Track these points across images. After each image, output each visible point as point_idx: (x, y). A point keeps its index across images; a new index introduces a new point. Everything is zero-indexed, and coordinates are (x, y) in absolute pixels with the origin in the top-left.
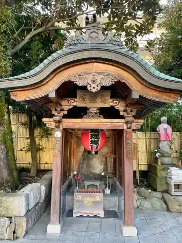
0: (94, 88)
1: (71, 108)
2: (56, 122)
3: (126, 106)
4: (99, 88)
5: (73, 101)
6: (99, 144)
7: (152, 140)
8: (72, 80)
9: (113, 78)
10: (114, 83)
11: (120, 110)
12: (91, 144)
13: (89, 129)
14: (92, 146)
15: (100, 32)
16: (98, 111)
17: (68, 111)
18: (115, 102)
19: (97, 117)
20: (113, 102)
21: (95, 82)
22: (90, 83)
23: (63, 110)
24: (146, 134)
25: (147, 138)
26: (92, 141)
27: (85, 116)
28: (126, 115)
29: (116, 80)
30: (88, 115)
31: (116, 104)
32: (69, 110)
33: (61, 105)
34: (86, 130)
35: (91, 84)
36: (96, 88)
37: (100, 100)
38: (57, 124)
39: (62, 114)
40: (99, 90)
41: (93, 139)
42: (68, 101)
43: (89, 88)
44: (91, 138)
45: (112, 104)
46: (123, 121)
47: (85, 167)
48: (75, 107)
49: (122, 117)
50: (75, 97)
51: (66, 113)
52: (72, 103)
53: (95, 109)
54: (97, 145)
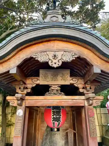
0: (55, 63)
1: (34, 86)
2: (18, 100)
3: (85, 84)
4: (60, 64)
5: (36, 80)
6: (60, 121)
7: (102, 115)
8: (34, 57)
9: (74, 54)
10: (74, 59)
11: (79, 87)
12: (53, 121)
13: (51, 106)
14: (54, 123)
15: (60, 17)
16: (59, 88)
17: (31, 89)
18: (74, 80)
19: (58, 94)
20: (72, 79)
21: (56, 58)
22: (51, 58)
23: (27, 88)
24: (96, 109)
25: (98, 113)
26: (54, 118)
27: (47, 93)
28: (85, 92)
29: (76, 56)
30: (50, 92)
31: (75, 82)
32: (33, 88)
33: (25, 84)
34: (49, 107)
35: (53, 60)
36: (57, 63)
37: (61, 78)
38: (19, 102)
39: (25, 92)
40: (60, 65)
41: (55, 116)
42: (32, 79)
43: (50, 63)
44: (53, 115)
45: (72, 82)
46: (83, 97)
47: (48, 142)
48: (38, 85)
49: (82, 94)
50: (38, 76)
51: (29, 91)
52: (36, 81)
53: (56, 86)
54: (59, 122)
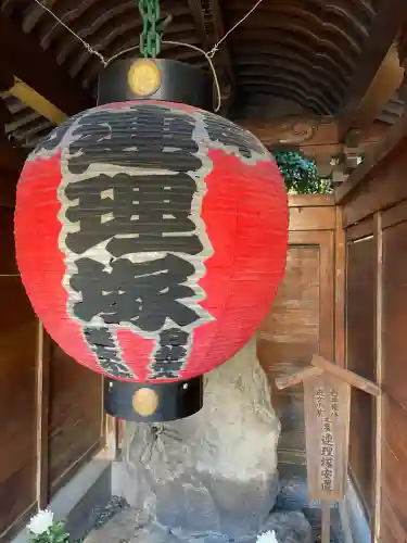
44: (76, 243)
54: (169, 324)
